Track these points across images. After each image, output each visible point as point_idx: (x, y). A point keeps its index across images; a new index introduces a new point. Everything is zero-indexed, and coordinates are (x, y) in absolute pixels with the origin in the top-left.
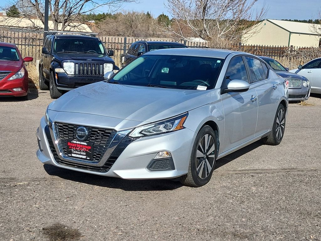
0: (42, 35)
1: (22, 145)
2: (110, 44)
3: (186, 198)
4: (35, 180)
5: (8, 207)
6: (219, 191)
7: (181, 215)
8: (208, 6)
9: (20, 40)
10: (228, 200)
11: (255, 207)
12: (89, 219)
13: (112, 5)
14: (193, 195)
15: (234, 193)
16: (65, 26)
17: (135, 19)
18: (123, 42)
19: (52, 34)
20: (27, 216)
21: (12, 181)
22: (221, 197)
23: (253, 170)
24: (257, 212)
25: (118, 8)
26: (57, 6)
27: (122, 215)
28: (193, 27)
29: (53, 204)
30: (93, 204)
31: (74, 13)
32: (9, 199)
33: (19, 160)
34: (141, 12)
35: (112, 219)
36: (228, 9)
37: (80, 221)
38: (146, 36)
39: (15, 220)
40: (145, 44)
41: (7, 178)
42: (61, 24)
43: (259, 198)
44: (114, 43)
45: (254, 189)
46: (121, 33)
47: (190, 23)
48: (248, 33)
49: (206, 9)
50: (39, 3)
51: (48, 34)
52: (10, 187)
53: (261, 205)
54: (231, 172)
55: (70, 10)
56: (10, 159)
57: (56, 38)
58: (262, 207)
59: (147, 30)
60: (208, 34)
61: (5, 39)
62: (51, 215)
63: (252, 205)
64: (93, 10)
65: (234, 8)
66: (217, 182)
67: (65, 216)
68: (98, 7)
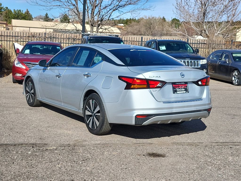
0: (81, 36)
1: (57, 118)
2: (130, 42)
3: (174, 164)
4: (62, 146)
5: (38, 166)
6: (201, 159)
7: (168, 178)
8: (207, 11)
9: (65, 40)
10: (208, 167)
11: (229, 173)
12: (96, 178)
13: (133, 12)
14: (180, 161)
15: (214, 161)
16: (98, 29)
17: (153, 22)
18: (140, 40)
19: (87, 36)
20: (51, 174)
21: (45, 145)
22: (202, 164)
23: (232, 142)
24: (230, 178)
25: (138, 15)
26: (92, 15)
27: (122, 176)
28: (195, 28)
29: (72, 165)
30: (101, 166)
31: (105, 19)
32: (40, 160)
33: (52, 130)
34: (158, 17)
35: (113, 179)
36: (224, 13)
37: (89, 179)
38: (161, 35)
39: (41, 177)
40: (156, 42)
41: (42, 144)
42: (96, 27)
43: (234, 166)
44: (133, 41)
45: (230, 158)
46: (142, 33)
47: (193, 25)
48: (239, 32)
49: (206, 14)
50: (80, 12)
51: (84, 35)
52: (43, 151)
53: (234, 172)
54: (214, 144)
55: (103, 17)
56: (46, 129)
57: (89, 38)
58: (235, 173)
59: (162, 30)
60: (207, 33)
61: (55, 39)
62: (68, 174)
63: (227, 172)
64: (119, 17)
65: (228, 13)
66: (201, 151)
67: (78, 175)
68: (123, 14)
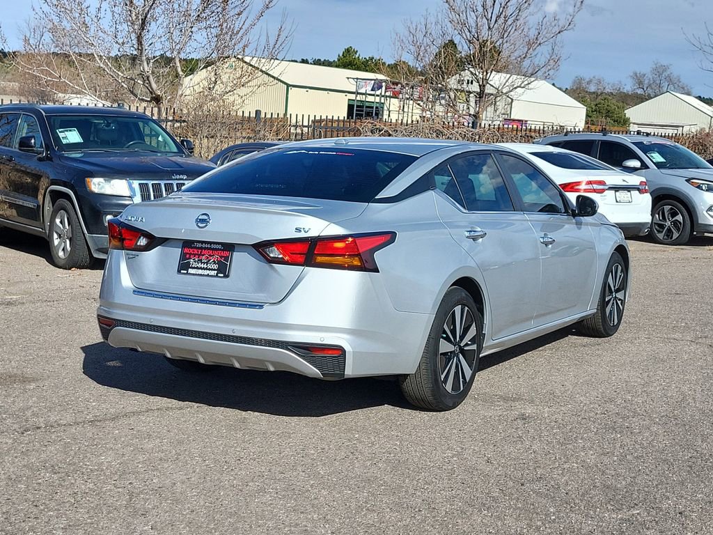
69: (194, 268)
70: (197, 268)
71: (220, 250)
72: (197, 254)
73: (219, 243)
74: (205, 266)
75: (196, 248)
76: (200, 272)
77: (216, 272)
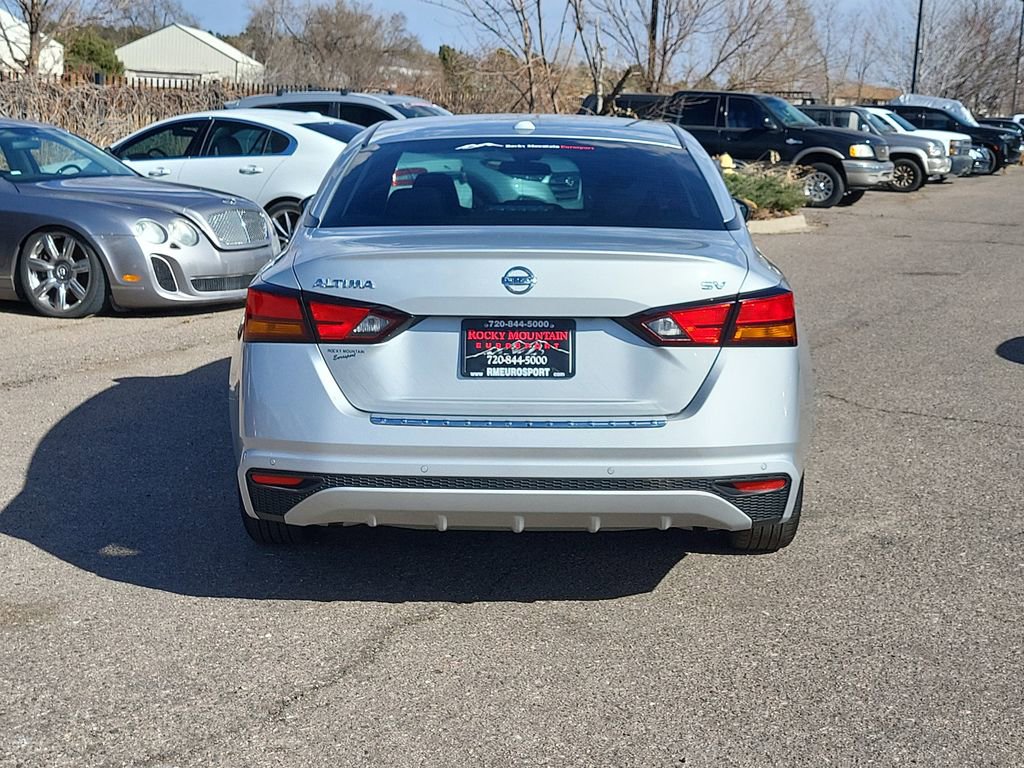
69: (497, 366)
70: (504, 365)
71: (548, 329)
72: (499, 341)
73: (543, 319)
74: (520, 361)
75: (494, 329)
76: (513, 371)
77: (548, 370)
